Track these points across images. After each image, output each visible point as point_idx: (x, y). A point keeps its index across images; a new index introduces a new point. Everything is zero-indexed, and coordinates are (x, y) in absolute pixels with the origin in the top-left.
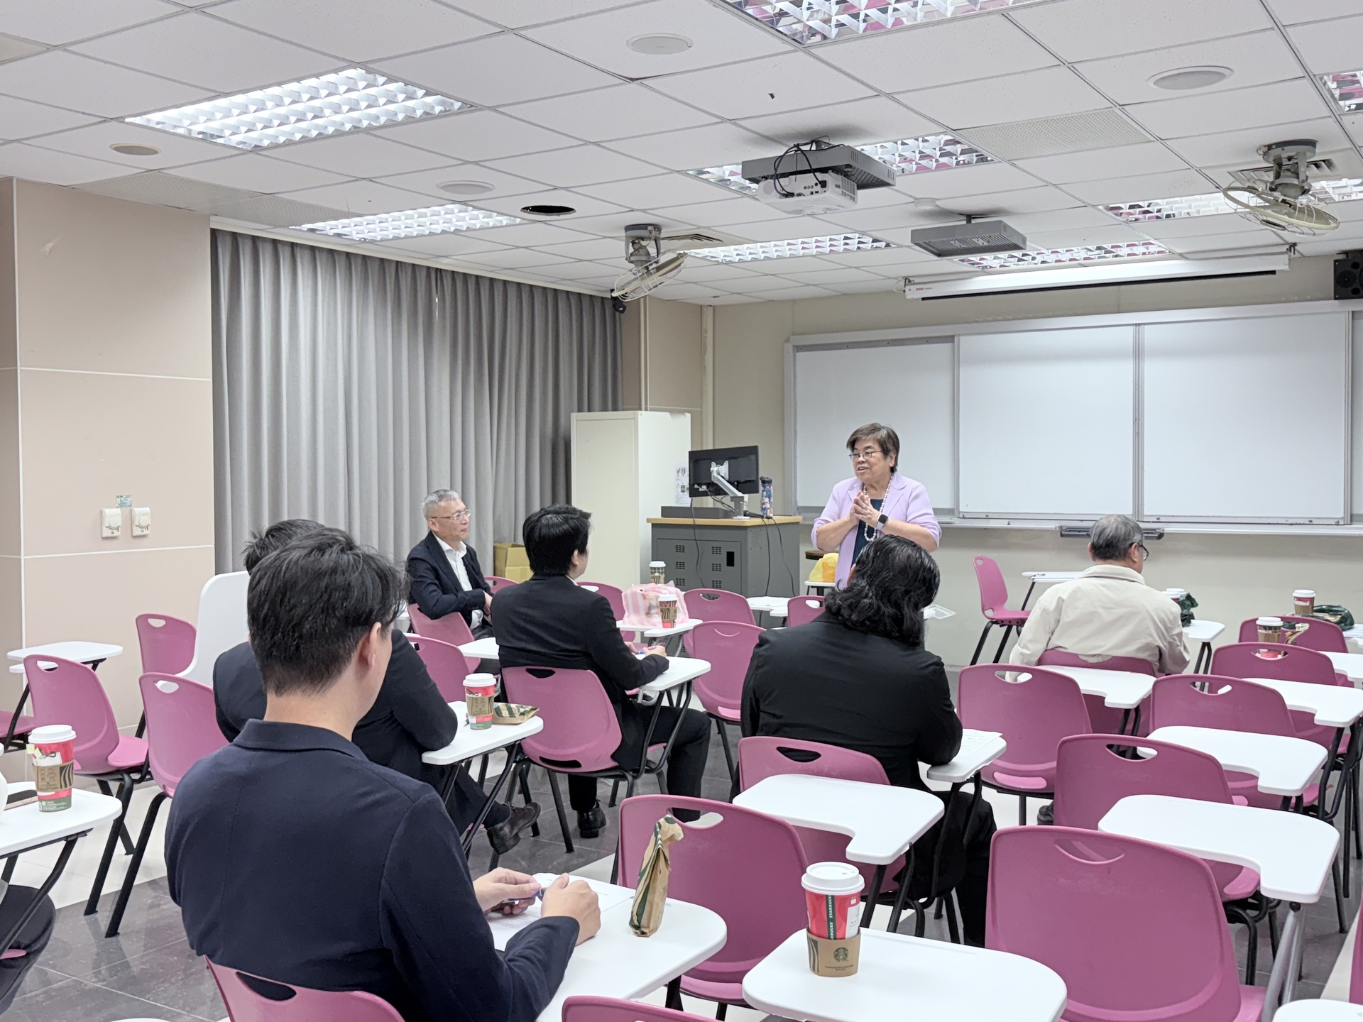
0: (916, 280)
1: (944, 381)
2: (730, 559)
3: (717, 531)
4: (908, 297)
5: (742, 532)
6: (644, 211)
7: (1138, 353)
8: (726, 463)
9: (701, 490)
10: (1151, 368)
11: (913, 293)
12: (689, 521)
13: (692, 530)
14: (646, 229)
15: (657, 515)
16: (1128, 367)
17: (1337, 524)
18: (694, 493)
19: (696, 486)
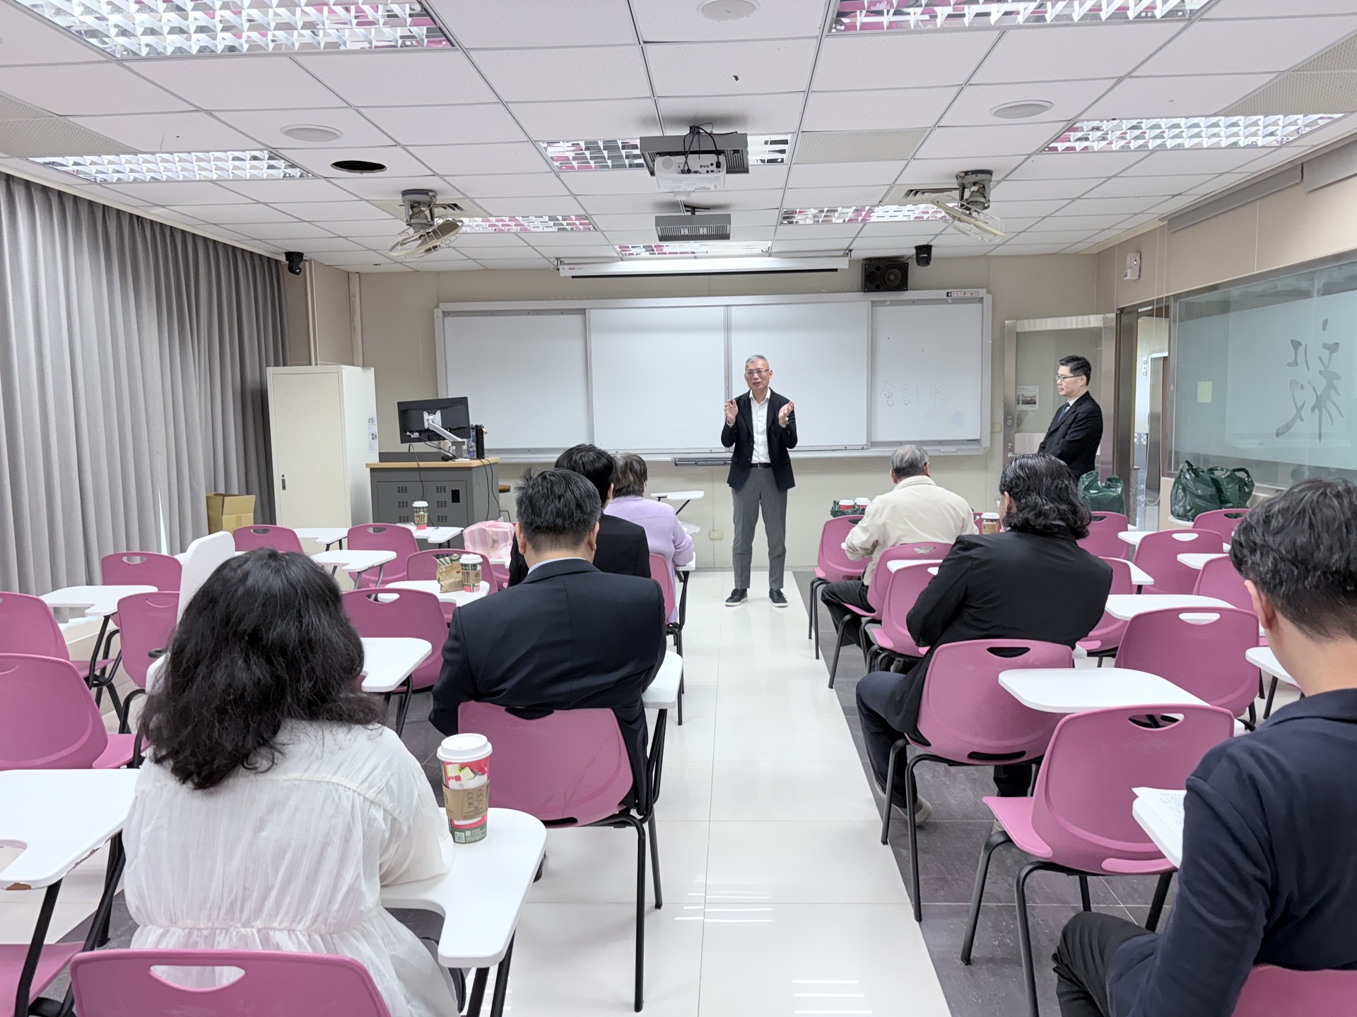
0: (566, 261)
1: (578, 345)
2: (456, 496)
3: (438, 472)
4: (561, 275)
5: (467, 472)
6: (442, 177)
7: (728, 328)
8: (438, 413)
9: (412, 436)
10: (736, 338)
11: (566, 272)
12: (413, 465)
13: (417, 473)
14: (428, 194)
15: (375, 460)
16: (720, 338)
17: (863, 449)
18: (405, 439)
19: (408, 433)
